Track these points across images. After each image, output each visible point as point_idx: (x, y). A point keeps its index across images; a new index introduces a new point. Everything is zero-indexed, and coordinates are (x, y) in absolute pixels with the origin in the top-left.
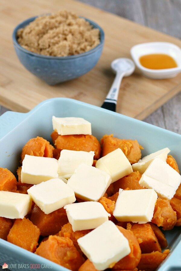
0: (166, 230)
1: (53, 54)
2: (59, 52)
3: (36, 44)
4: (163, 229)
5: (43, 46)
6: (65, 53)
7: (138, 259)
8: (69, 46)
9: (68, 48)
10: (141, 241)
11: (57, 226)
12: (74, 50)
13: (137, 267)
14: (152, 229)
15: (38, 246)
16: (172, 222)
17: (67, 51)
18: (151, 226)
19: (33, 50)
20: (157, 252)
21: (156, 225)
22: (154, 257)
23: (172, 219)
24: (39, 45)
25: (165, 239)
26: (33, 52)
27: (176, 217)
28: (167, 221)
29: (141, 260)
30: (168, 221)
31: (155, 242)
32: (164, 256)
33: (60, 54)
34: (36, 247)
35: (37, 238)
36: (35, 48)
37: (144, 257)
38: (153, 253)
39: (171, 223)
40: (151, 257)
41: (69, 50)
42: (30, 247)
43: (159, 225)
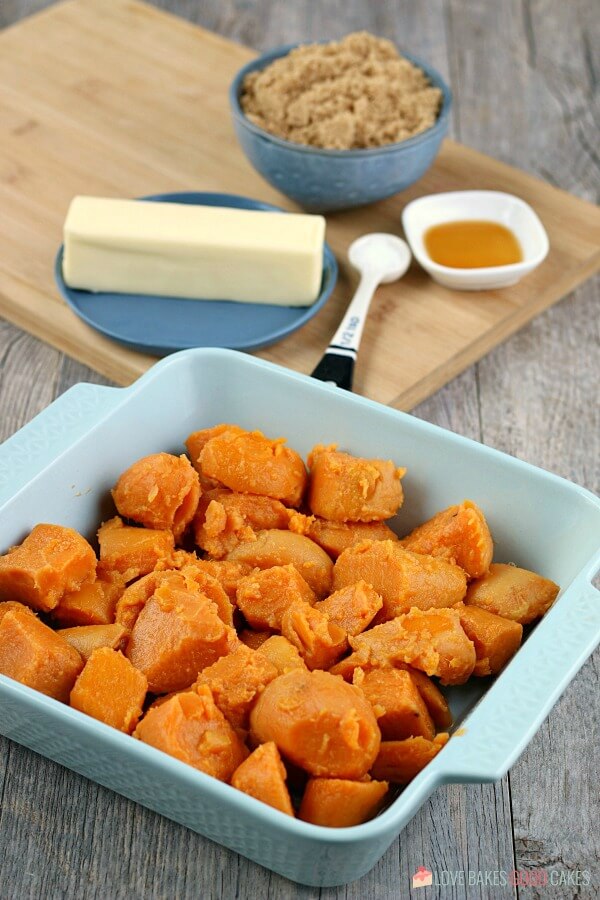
0: (448, 685)
1: (316, 142)
2: (330, 138)
3: (280, 115)
4: (440, 682)
5: (296, 119)
6: (343, 141)
7: (371, 753)
8: (357, 126)
9: (352, 131)
10: (382, 711)
11: (188, 670)
12: (367, 137)
13: (370, 772)
14: (414, 682)
15: (141, 718)
16: (462, 666)
17: (349, 136)
18: (411, 677)
19: (271, 126)
20: (420, 739)
21: (424, 674)
22: (412, 750)
23: (461, 660)
24: (286, 116)
25: (445, 709)
26: (270, 132)
27: (473, 655)
28: (448, 663)
29: (380, 755)
30: (453, 663)
31: (417, 715)
32: (434, 749)
33: (333, 142)
34: (137, 720)
35: (140, 697)
36: (276, 123)
37: (388, 750)
38: (411, 741)
39: (460, 669)
40: (405, 751)
41: (356, 135)
42: (123, 719)
43: (431, 672)
